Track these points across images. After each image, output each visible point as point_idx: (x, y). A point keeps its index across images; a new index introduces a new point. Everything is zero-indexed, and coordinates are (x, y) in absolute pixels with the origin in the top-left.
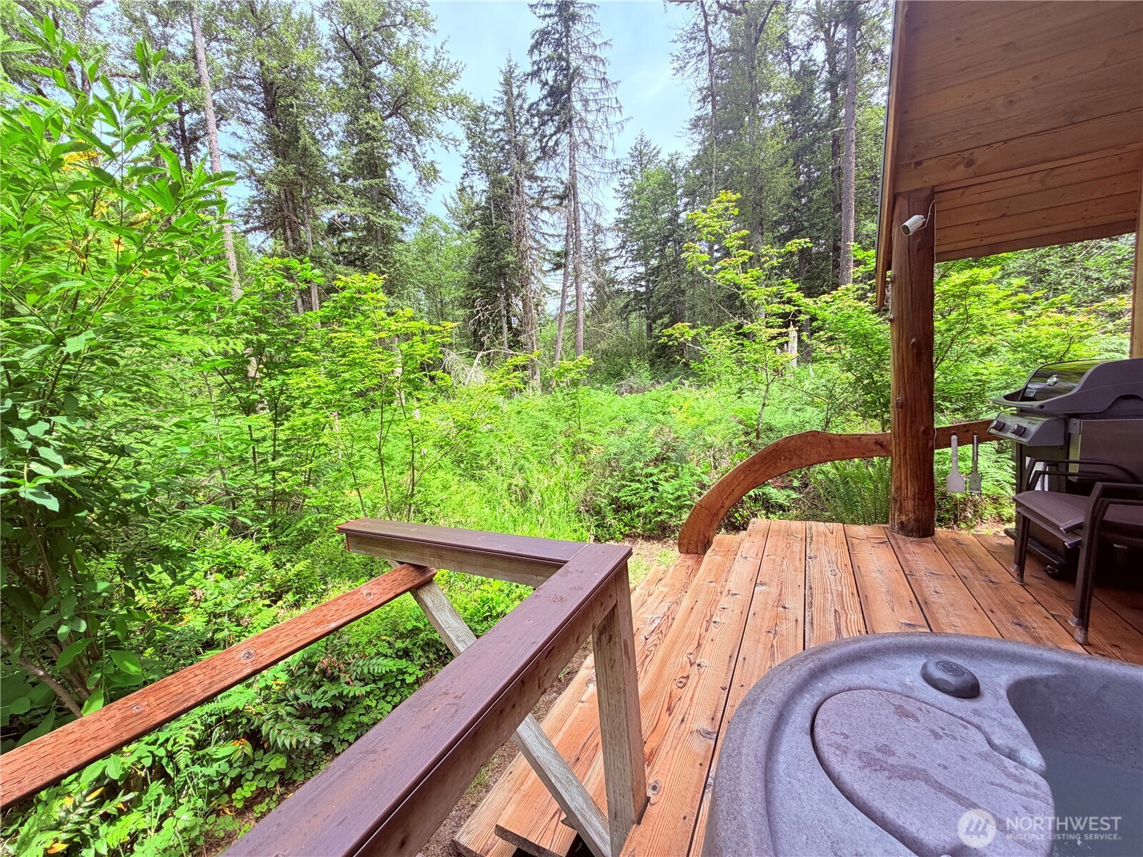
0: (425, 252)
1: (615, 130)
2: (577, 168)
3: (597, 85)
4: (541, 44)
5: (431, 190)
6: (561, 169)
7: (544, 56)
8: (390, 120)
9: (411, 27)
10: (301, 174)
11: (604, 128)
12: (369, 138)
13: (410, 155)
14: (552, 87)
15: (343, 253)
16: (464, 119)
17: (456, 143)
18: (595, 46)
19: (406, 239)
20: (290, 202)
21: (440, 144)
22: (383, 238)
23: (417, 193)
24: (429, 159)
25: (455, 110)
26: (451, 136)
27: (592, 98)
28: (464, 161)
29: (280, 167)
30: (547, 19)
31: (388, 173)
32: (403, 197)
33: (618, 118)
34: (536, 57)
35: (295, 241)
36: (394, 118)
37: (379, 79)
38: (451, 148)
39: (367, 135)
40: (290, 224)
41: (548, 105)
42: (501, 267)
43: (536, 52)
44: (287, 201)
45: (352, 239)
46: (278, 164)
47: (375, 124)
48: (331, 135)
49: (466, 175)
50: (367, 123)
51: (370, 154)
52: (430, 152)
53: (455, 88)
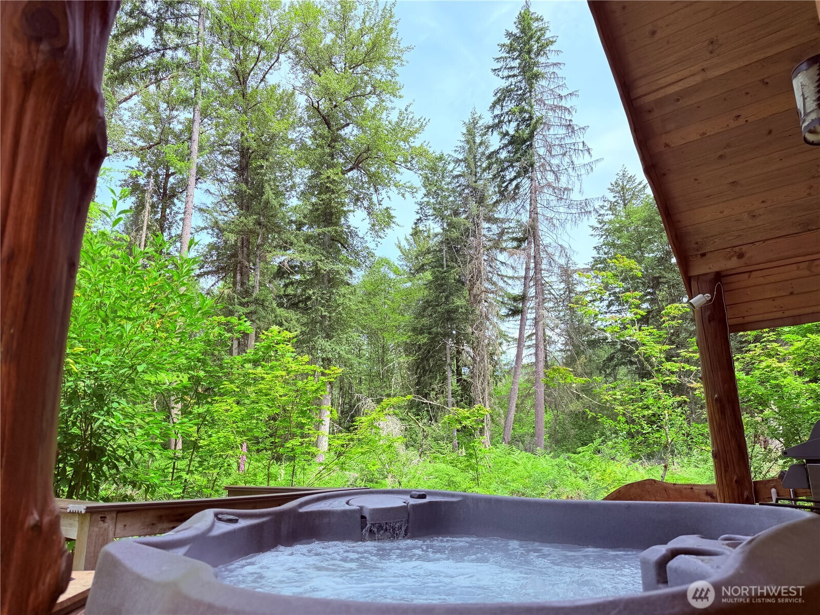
0: (370, 295)
1: (583, 171)
2: (539, 210)
3: (562, 131)
4: (504, 100)
5: (382, 235)
6: (522, 211)
7: (506, 110)
8: (350, 174)
9: (378, 95)
10: (260, 224)
11: (570, 170)
12: (328, 190)
13: (366, 203)
14: (513, 136)
15: (287, 295)
16: (422, 169)
17: (413, 190)
18: (560, 97)
19: (354, 282)
20: (245, 249)
21: (397, 192)
22: (329, 282)
23: (368, 238)
24: (384, 206)
25: (414, 162)
26: (408, 184)
27: (557, 142)
28: (418, 207)
29: (243, 218)
30: (510, 79)
31: (343, 220)
32: (355, 242)
33: (587, 159)
34: (497, 111)
35: (243, 284)
36: (355, 171)
37: (344, 140)
38: (407, 195)
39: (327, 187)
40: (241, 268)
41: (509, 152)
42: (449, 312)
43: (498, 107)
44: (242, 248)
45: (299, 282)
46: (240, 216)
47: (336, 178)
48: (293, 187)
49: (420, 220)
50: (328, 177)
51: (328, 204)
52: (386, 199)
53: (416, 142)
